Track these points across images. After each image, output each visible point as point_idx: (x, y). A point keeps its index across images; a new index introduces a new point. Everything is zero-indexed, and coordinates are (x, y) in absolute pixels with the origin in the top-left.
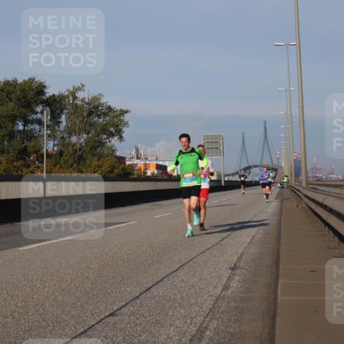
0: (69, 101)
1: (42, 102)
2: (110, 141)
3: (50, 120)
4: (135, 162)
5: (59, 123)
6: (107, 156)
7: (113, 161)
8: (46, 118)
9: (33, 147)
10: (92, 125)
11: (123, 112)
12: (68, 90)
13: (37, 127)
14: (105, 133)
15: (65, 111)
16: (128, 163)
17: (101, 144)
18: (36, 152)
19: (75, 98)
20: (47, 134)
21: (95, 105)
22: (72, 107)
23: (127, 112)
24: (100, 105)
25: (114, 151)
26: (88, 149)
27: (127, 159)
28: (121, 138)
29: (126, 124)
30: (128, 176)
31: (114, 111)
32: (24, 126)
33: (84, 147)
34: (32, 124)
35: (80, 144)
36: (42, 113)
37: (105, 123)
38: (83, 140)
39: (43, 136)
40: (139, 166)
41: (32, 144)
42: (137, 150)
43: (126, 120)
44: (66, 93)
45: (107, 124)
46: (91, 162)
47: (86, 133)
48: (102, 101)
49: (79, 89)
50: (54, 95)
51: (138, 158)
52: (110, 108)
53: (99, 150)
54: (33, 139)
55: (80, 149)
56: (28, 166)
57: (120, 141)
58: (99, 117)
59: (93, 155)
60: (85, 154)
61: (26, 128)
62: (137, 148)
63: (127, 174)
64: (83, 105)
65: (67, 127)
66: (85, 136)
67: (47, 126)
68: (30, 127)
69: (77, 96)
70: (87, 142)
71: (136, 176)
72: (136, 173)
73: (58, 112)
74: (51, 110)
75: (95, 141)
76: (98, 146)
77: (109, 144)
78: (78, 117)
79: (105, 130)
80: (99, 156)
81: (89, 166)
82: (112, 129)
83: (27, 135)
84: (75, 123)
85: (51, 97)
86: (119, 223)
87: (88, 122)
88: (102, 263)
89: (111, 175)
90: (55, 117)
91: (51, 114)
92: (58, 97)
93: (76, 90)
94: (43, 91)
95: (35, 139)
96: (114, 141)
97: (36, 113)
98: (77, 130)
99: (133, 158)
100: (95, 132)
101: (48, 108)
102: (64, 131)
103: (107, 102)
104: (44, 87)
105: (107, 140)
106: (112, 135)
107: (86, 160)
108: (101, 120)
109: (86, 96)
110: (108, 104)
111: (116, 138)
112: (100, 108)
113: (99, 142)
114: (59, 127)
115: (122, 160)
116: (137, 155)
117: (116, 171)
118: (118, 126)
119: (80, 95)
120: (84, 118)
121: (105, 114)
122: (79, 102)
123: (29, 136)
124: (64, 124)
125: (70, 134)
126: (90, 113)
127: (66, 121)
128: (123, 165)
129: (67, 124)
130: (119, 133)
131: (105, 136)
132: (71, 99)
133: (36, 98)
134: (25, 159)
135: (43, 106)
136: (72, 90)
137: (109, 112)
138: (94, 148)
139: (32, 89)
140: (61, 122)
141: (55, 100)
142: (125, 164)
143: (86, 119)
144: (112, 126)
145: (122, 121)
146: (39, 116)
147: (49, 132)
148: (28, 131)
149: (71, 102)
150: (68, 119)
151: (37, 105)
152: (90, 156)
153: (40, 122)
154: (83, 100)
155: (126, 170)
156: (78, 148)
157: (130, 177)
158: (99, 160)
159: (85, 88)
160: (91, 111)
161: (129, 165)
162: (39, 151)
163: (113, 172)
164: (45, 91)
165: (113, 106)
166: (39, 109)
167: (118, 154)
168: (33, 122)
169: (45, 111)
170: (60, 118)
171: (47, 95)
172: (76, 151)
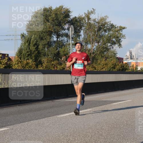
0: (86, 22)
1: (69, 22)
2: (113, 48)
3: (74, 34)
4: (130, 62)
5: (79, 36)
6: (111, 57)
7: (115, 60)
8: (71, 33)
9: (64, 52)
10: (101, 37)
11: (122, 28)
12: (85, 13)
13: (65, 39)
14: (109, 42)
15: (83, 28)
16: (125, 62)
17: (107, 49)
18: (65, 55)
19: (89, 19)
20: (72, 43)
21: (102, 24)
22: (87, 25)
23: (124, 28)
24: (106, 23)
25: (115, 54)
26: (98, 53)
27: (124, 59)
28: (120, 45)
29: (124, 36)
30: (125, 70)
31: (116, 27)
32: (57, 38)
33: (95, 51)
34: (62, 37)
35: (93, 50)
36: (68, 29)
37: (109, 35)
38: (95, 47)
39: (69, 44)
40: (132, 64)
41: (63, 49)
42: (131, 53)
43: (123, 34)
44: (84, 16)
45: (110, 36)
46: (101, 61)
47: (97, 42)
48: (107, 21)
49: (92, 12)
50: (75, 17)
51: (131, 59)
52: (112, 26)
53: (105, 53)
54: (63, 46)
55: (93, 53)
56: (61, 64)
57: (120, 48)
58: (105, 31)
59: (102, 57)
60: (96, 56)
61: (58, 39)
62: (131, 52)
63: (124, 69)
64: (95, 24)
65: (84, 38)
66: (96, 44)
67: (72, 38)
68: (61, 39)
69: (90, 17)
70: (98, 48)
71: (130, 71)
72: (130, 68)
73: (78, 28)
74: (74, 27)
75: (103, 48)
76: (105, 51)
77: (112, 49)
78: (91, 31)
79: (109, 40)
80: (105, 57)
81: (99, 64)
82: (114, 39)
83: (59, 44)
84: (90, 35)
85: (73, 19)
86: (120, 101)
87: (98, 35)
88: (110, 126)
89: (114, 70)
90: (77, 32)
91: (74, 30)
92: (78, 19)
93: (90, 13)
94: (69, 15)
95: (64, 47)
96: (116, 47)
97: (65, 30)
98: (91, 40)
99: (128, 58)
100: (103, 41)
101: (72, 26)
102: (83, 41)
103: (110, 22)
104: (69, 12)
105: (111, 47)
106: (114, 43)
107: (97, 60)
108: (107, 33)
109: (97, 17)
110: (111, 23)
111: (117, 45)
112: (106, 25)
113: (105, 48)
114: (79, 38)
115: (121, 60)
116: (131, 57)
117: (118, 67)
118: (118, 37)
119: (92, 17)
120: (95, 32)
121: (109, 30)
122: (92, 22)
123: (60, 44)
124: (83, 36)
125: (87, 43)
126: (100, 29)
127: (84, 34)
128: (121, 63)
129: (85, 36)
130: (119, 42)
131: (109, 44)
132: (86, 19)
133: (64, 20)
134: (58, 60)
135: (69, 25)
136: (87, 13)
137: (112, 28)
138: (102, 52)
139: (61, 14)
140: (81, 35)
141: (76, 21)
142: (123, 62)
143: (97, 33)
144: (114, 37)
145: (121, 34)
146: (66, 31)
147: (73, 42)
148: (60, 41)
149: (87, 22)
150: (85, 33)
151: (65, 24)
152: (100, 57)
153: (67, 35)
154: (94, 20)
155: (123, 67)
156: (92, 52)
157: (126, 71)
158: (106, 60)
159: (95, 12)
160: (100, 28)
161: (126, 63)
162: (67, 54)
163: (115, 68)
164: (70, 14)
165: (114, 24)
166: (66, 27)
167: (118, 56)
168: (62, 35)
169: (70, 28)
170: (80, 32)
171: (71, 17)
172: (91, 54)
